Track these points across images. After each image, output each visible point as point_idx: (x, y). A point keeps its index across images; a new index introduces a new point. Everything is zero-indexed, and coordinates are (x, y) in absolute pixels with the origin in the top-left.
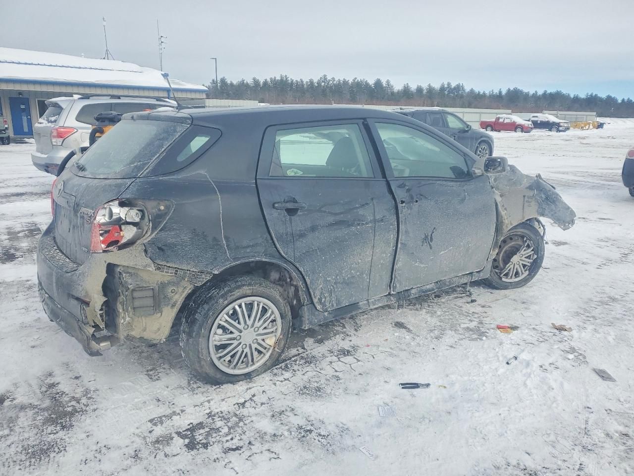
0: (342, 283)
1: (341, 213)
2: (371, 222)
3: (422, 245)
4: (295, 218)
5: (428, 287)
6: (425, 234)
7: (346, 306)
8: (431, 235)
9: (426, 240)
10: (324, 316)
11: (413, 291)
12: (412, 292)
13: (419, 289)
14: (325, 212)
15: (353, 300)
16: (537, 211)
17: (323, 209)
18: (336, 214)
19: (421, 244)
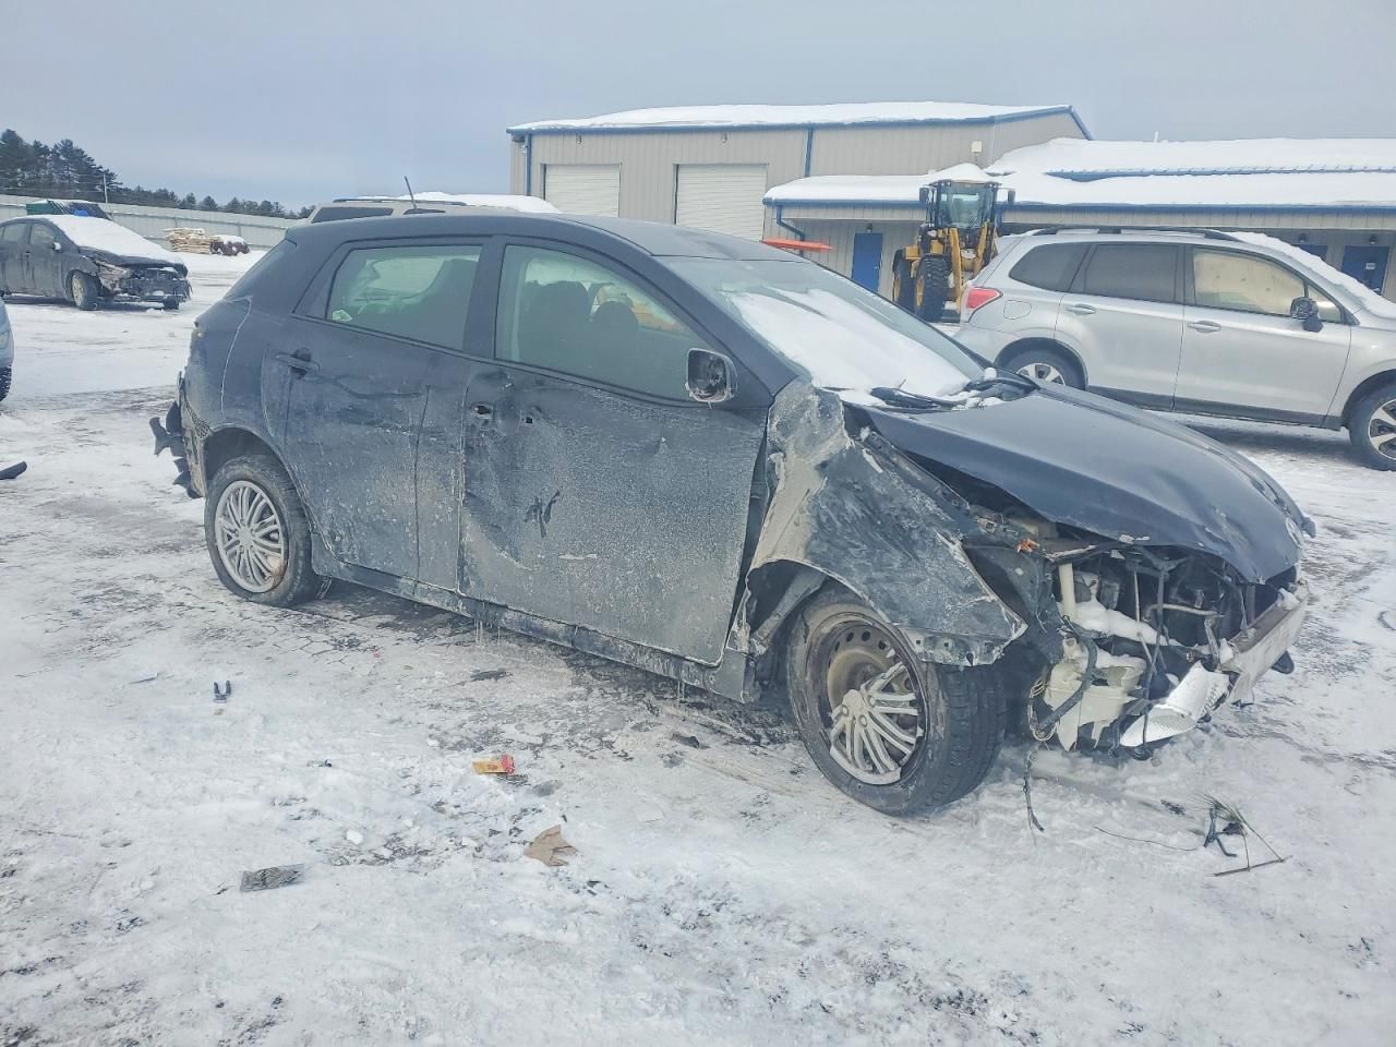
0: (367, 525)
1: (365, 397)
2: (412, 428)
3: (526, 521)
4: (299, 384)
5: (547, 624)
6: (537, 499)
7: (376, 570)
8: (550, 504)
9: (535, 511)
10: (339, 566)
11: (509, 615)
12: (506, 615)
13: (524, 617)
14: (342, 386)
15: (389, 566)
16: (807, 546)
17: (341, 382)
18: (359, 396)
19: (524, 517)
